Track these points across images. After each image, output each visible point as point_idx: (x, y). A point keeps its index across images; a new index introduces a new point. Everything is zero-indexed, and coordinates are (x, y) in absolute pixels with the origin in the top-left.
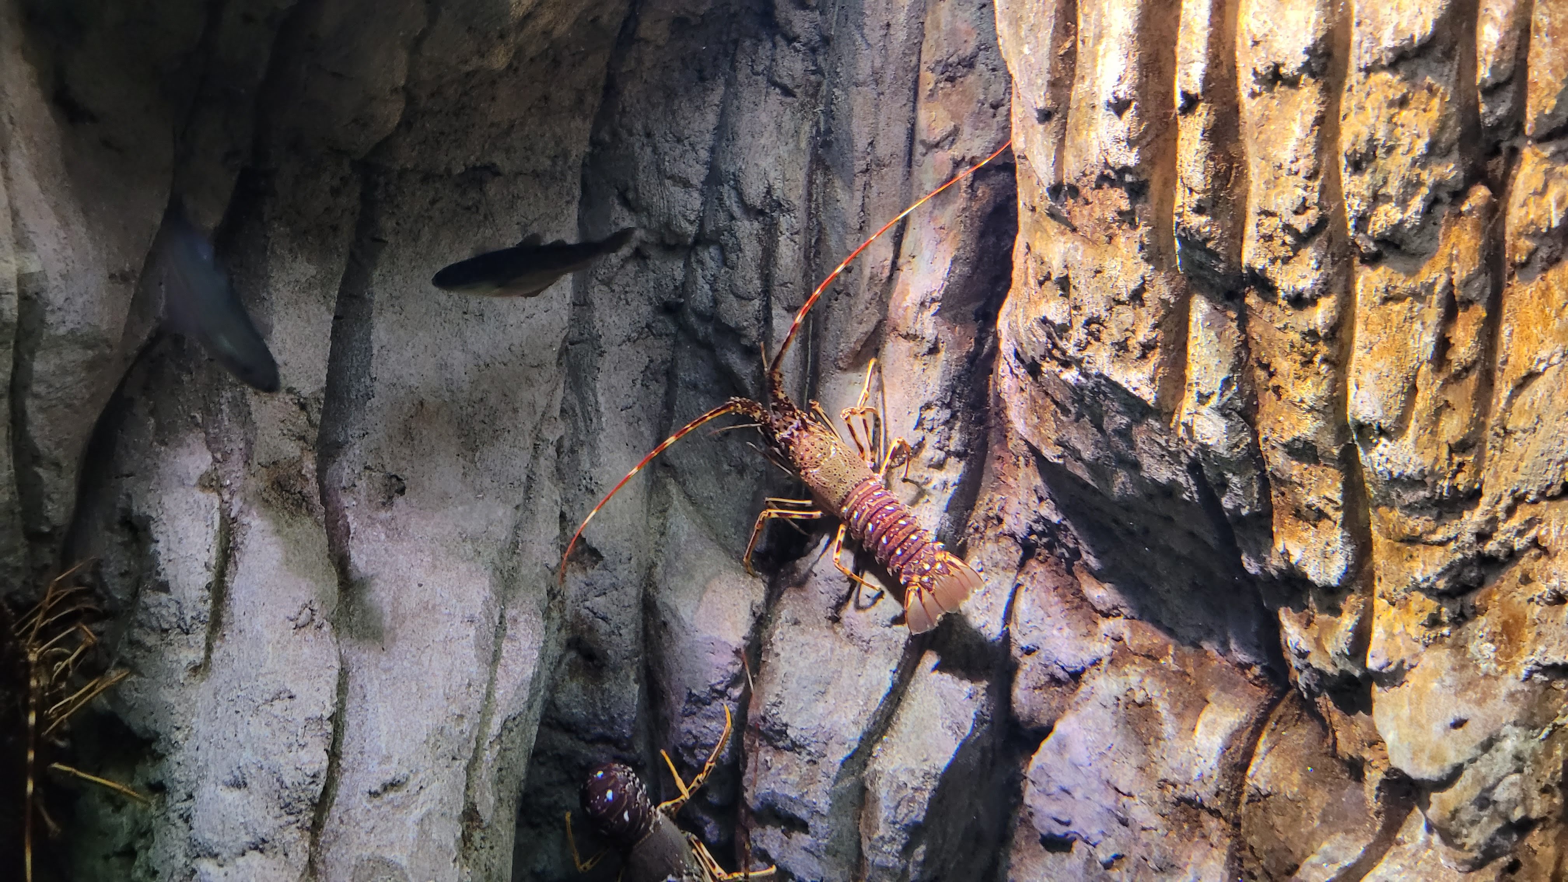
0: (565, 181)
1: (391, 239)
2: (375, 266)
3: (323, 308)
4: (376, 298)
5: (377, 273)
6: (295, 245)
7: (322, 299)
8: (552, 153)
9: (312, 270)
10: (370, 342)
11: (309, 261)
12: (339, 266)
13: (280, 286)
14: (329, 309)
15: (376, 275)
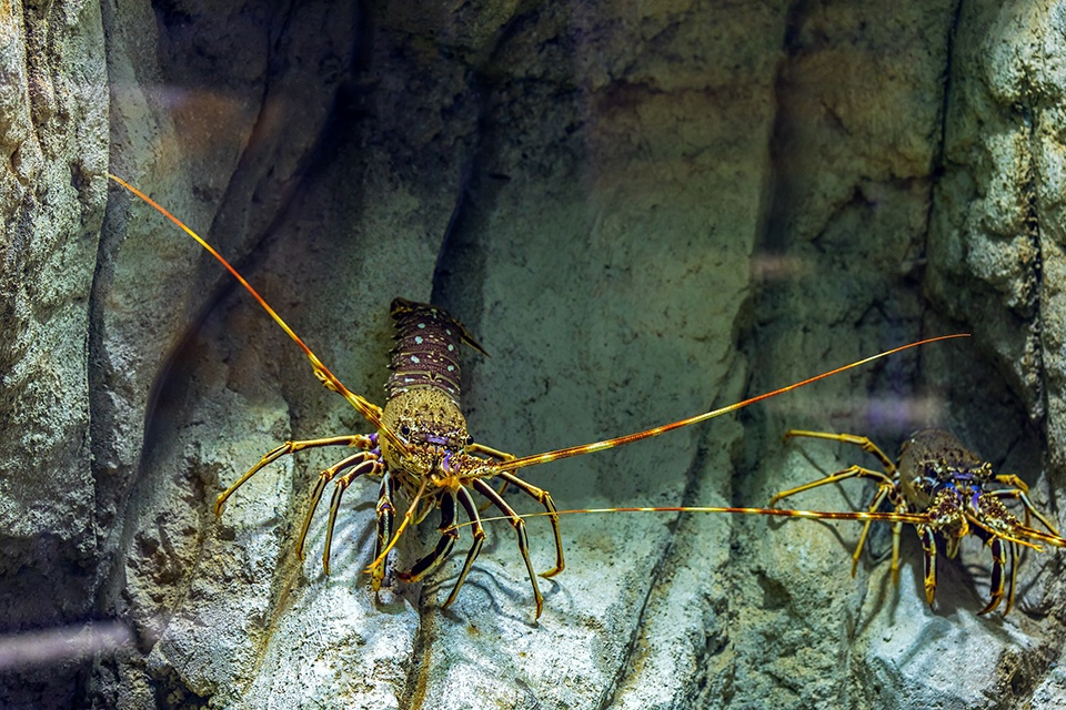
0: (751, 97)
1: (514, 174)
2: (494, 206)
3: (425, 246)
4: (493, 244)
5: (497, 214)
6: (395, 174)
7: (424, 236)
8: (732, 64)
9: (414, 203)
10: (481, 295)
11: (412, 193)
12: (448, 203)
13: (375, 217)
14: (432, 247)
15: (494, 217)
